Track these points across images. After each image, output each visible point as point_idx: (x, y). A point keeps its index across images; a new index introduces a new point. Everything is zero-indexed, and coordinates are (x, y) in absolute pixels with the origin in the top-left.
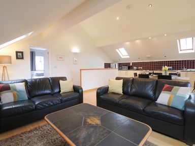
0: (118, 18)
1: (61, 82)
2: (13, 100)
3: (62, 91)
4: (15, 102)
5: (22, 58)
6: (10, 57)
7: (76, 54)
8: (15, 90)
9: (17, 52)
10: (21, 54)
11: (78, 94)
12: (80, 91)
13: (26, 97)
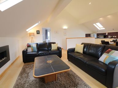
0: (90, 3)
1: (52, 45)
2: (31, 51)
3: (52, 49)
4: (32, 52)
5: (39, 33)
6: (34, 33)
7: (65, 29)
8: (32, 47)
9: (37, 31)
10: (38, 32)
11: (59, 51)
12: (60, 50)
13: (36, 50)
